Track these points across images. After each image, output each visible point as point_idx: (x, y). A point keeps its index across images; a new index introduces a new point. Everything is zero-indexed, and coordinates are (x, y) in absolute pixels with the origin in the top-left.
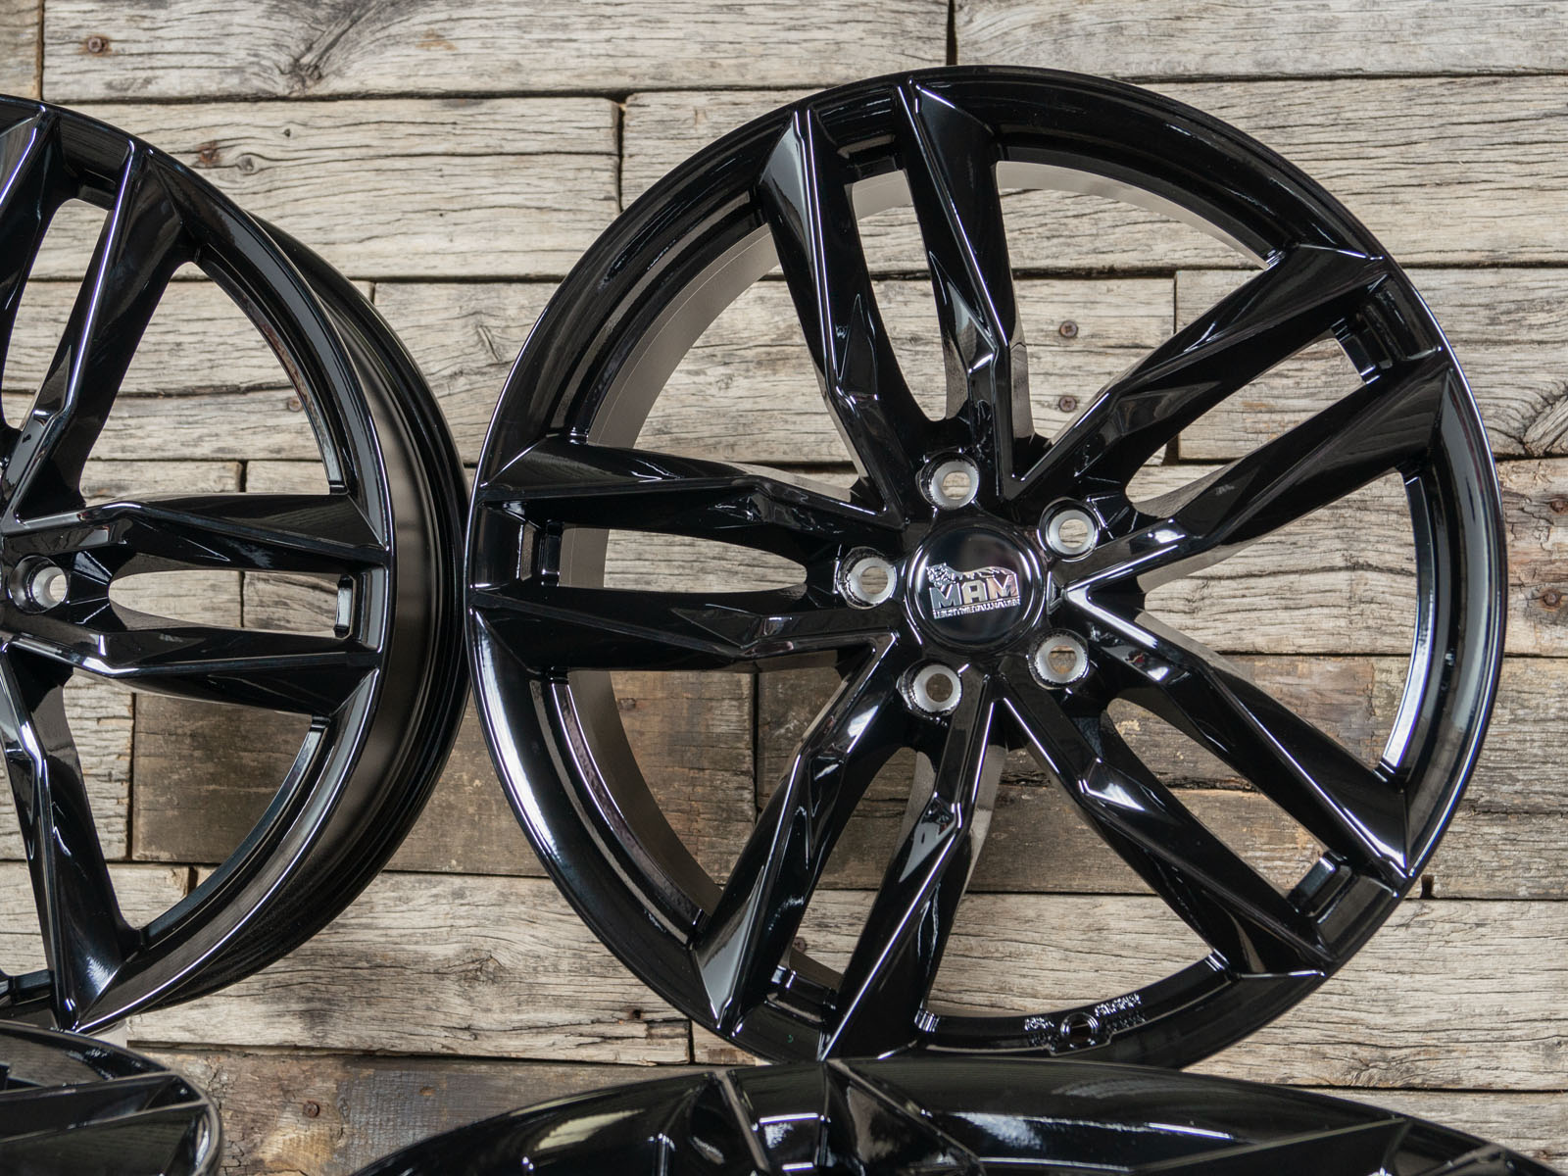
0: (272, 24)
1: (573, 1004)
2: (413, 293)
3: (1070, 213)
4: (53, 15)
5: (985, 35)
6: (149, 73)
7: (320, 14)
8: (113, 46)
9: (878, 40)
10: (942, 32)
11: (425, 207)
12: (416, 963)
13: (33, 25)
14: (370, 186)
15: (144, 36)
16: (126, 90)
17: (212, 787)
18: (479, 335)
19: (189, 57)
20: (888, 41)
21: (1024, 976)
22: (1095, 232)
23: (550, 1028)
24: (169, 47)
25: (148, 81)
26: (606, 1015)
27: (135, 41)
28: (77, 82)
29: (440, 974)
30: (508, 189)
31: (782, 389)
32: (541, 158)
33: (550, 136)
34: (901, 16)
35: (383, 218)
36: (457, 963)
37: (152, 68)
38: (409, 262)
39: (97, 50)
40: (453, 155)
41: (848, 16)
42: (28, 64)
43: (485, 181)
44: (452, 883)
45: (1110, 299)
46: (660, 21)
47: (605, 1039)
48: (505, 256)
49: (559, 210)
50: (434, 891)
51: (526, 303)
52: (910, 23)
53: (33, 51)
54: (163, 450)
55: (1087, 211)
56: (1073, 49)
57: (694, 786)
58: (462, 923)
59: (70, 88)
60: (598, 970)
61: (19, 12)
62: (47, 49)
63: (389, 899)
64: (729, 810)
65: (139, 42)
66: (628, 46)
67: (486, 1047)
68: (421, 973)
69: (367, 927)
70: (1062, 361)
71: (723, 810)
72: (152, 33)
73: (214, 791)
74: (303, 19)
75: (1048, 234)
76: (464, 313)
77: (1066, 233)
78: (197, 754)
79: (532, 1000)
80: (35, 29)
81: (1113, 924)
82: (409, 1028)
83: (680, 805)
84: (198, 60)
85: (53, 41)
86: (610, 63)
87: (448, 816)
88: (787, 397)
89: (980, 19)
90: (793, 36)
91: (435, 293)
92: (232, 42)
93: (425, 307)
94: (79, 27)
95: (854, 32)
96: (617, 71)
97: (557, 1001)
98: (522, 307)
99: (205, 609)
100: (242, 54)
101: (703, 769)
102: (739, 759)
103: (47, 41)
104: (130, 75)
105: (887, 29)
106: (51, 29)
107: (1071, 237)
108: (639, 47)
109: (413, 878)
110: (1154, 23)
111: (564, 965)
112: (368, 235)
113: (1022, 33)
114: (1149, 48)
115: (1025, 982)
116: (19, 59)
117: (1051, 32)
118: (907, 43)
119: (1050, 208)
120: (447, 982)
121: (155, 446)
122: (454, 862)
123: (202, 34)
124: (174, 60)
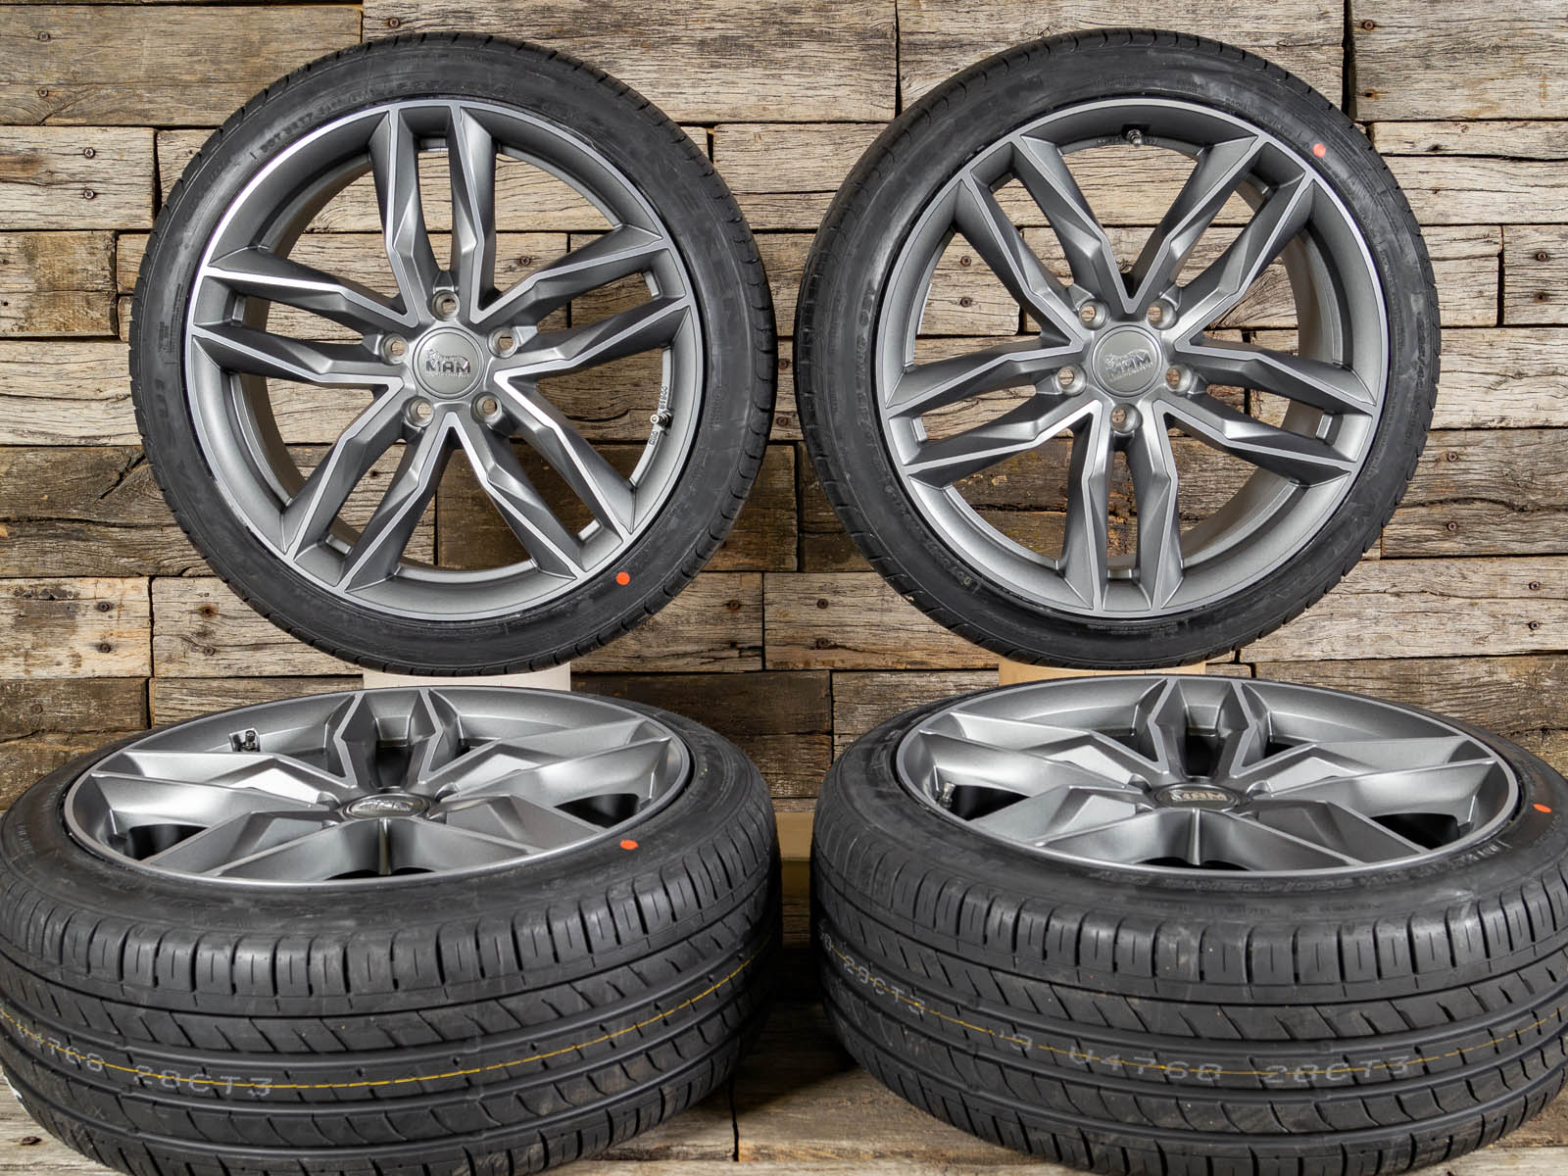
1: (698, 641)
5: (918, 94)
9: (858, 96)
10: (894, 92)
17: (484, 527)
20: (863, 97)
23: (685, 655)
26: (715, 646)
34: (871, 82)
35: (573, 196)
41: (841, 82)
46: (733, 83)
47: (716, 659)
52: (876, 86)
57: (764, 518)
60: (712, 621)
64: (784, 531)
66: (716, 97)
67: (650, 667)
70: (963, 279)
71: (781, 531)
78: (475, 508)
79: (675, 640)
82: (606, 658)
83: (757, 528)
86: (705, 107)
89: (915, 85)
90: (810, 93)
95: (844, 91)
96: (709, 112)
97: (689, 640)
101: (769, 509)
102: (789, 502)
105: (863, 90)
108: (722, 98)
111: (693, 620)
112: (565, 206)
118: (874, 98)
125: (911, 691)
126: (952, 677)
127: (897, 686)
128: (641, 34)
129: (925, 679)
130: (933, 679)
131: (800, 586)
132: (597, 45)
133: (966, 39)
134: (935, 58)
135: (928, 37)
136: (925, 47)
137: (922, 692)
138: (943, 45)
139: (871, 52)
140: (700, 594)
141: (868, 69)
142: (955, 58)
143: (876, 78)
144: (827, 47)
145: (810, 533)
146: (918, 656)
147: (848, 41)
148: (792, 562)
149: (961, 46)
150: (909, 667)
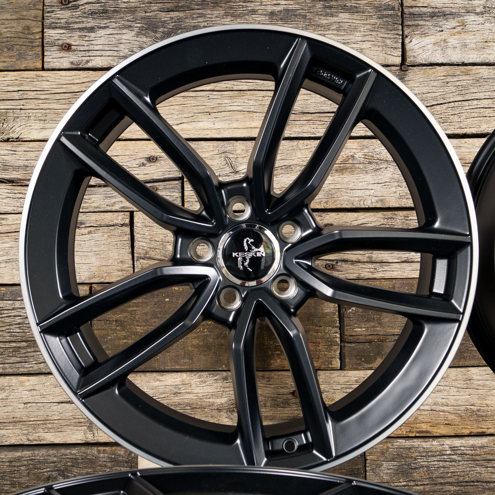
0: (138, 39)
2: (199, 145)
3: (450, 114)
4: (47, 34)
5: (416, 47)
6: (88, 58)
7: (158, 35)
8: (73, 47)
9: (377, 48)
10: (400, 45)
11: (203, 111)
12: (209, 406)
13: (39, 39)
14: (181, 102)
15: (86, 43)
16: (79, 65)
17: (125, 341)
18: (226, 161)
19: (104, 52)
20: (380, 49)
21: (443, 398)
22: (459, 120)
24: (96, 48)
25: (88, 61)
27: (82, 45)
28: (59, 61)
29: (219, 410)
30: (236, 104)
31: (345, 180)
32: (248, 92)
33: (252, 84)
34: (385, 39)
35: (186, 115)
36: (226, 405)
37: (89, 56)
38: (198, 133)
39: (66, 49)
40: (213, 91)
41: (365, 39)
42: (38, 54)
43: (226, 101)
44: (222, 374)
45: (466, 145)
48: (236, 130)
49: (257, 112)
50: (215, 378)
51: (244, 148)
52: (388, 42)
53: (40, 49)
54: (99, 208)
55: (456, 113)
56: (448, 53)
57: (318, 333)
58: (227, 390)
59: (55, 64)
60: (282, 405)
61: (33, 33)
62: (45, 48)
63: (198, 381)
64: (331, 342)
65: (84, 46)
68: (212, 410)
69: (189, 393)
71: (329, 341)
72: (89, 42)
73: (126, 342)
74: (151, 37)
75: (442, 121)
76: (220, 152)
77: (449, 121)
78: (118, 328)
80: (41, 40)
81: (475, 377)
83: (313, 340)
84: (108, 53)
85: (48, 45)
87: (221, 348)
88: (347, 183)
89: (414, 41)
91: (208, 145)
92: (122, 47)
93: (204, 150)
94: (58, 40)
95: (367, 45)
98: (243, 150)
99: (119, 271)
100: (127, 51)
101: (321, 326)
102: (334, 322)
103: (45, 45)
104: (80, 59)
105: (380, 44)
106: (47, 40)
107: (451, 122)
109: (206, 373)
110: (478, 43)
111: (268, 404)
112: (181, 122)
113: (430, 46)
114: (476, 52)
115: (443, 401)
116: (34, 52)
117: (441, 46)
118: (387, 49)
119: (442, 112)
120: (222, 413)
121: (95, 206)
122: (224, 366)
123: (110, 43)
124: (98, 53)
125: (420, 452)
126: (448, 442)
127: (410, 448)
128: (231, 8)
129: (429, 443)
130: (435, 443)
131: (342, 380)
132: (202, 15)
133: (447, 11)
134: (427, 23)
135: (422, 9)
136: (421, 16)
137: (427, 452)
138: (433, 15)
139: (384, 19)
140: (272, 386)
141: (383, 30)
142: (441, 23)
143: (389, 36)
144: (355, 16)
145: (348, 342)
146: (424, 427)
147: (369, 12)
148: (337, 363)
149: (445, 15)
150: (417, 435)
